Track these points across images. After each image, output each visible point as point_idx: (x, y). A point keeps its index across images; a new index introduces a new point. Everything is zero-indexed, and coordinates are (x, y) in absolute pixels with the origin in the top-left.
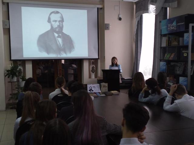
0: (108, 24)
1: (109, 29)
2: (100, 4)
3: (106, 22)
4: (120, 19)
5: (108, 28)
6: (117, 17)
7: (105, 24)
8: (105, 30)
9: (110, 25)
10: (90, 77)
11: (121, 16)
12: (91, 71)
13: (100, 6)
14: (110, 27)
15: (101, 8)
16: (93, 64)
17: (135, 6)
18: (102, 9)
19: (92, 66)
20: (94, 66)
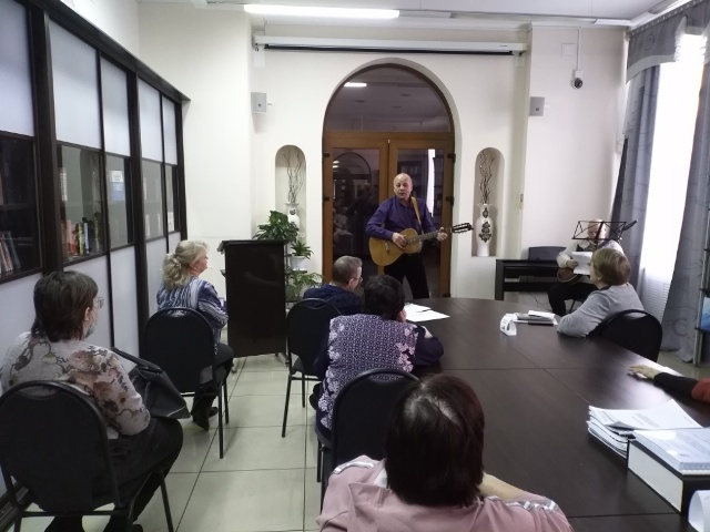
0: (540, 101)
2: (519, 40)
4: (578, 83)
5: (538, 109)
6: (569, 79)
8: (531, 114)
9: (546, 100)
10: (475, 253)
11: (579, 75)
12: (480, 236)
13: (518, 47)
14: (545, 106)
15: (521, 54)
16: (486, 216)
17: (626, 45)
18: (525, 54)
19: (482, 221)
20: (489, 220)
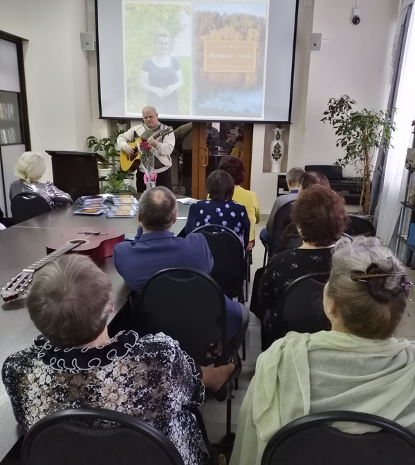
0: (319, 36)
1: (319, 49)
4: (356, 20)
5: (315, 44)
7: (313, 34)
8: (310, 50)
9: (323, 36)
10: (267, 169)
11: (357, 13)
12: (273, 155)
14: (322, 41)
16: (278, 139)
19: (275, 143)
20: (280, 143)
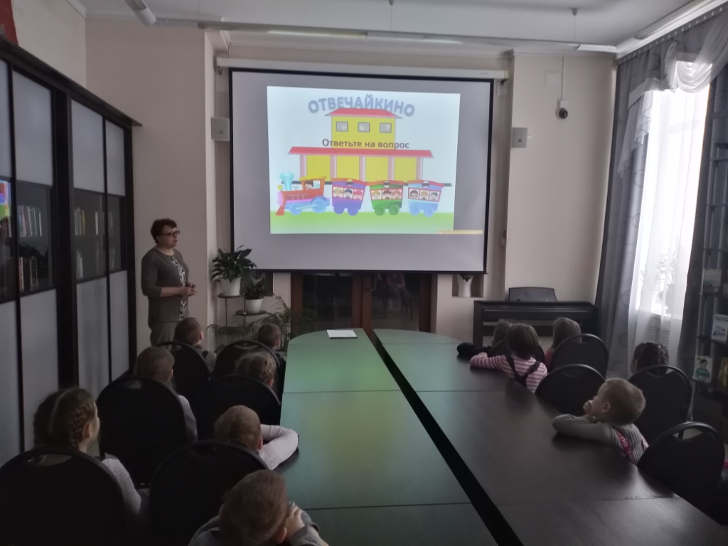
0: (523, 131)
1: (524, 146)
3: (516, 123)
4: (563, 114)
5: (520, 141)
6: (553, 109)
7: (515, 129)
8: (513, 147)
9: (529, 132)
10: (456, 293)
12: (462, 275)
13: (499, 75)
14: (528, 137)
15: (503, 82)
18: (507, 83)
